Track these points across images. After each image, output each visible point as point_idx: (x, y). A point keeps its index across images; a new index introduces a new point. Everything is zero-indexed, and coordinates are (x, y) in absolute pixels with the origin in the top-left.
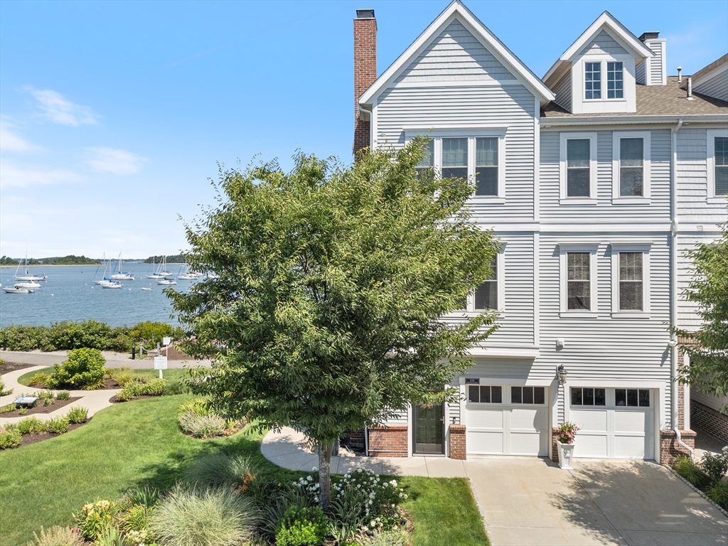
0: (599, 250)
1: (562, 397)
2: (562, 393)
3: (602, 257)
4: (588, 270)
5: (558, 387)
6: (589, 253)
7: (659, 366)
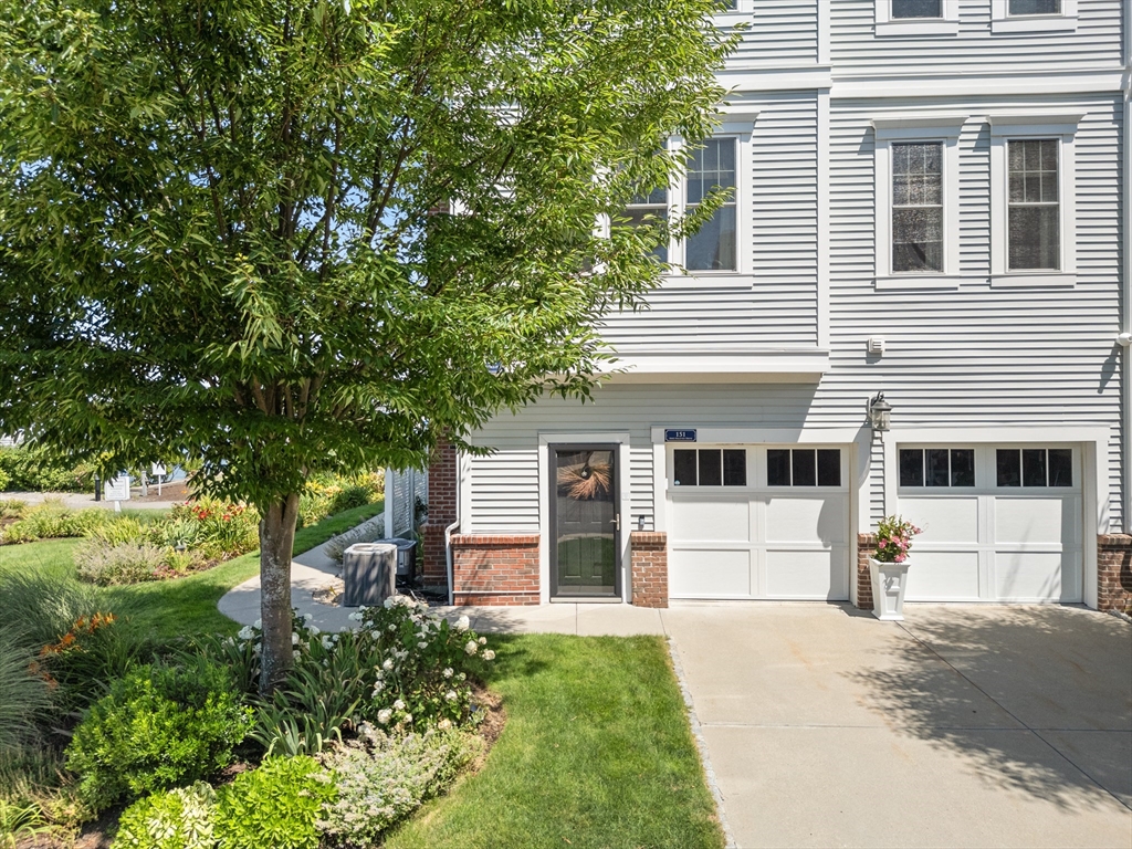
0: (962, 137)
1: (880, 466)
2: (880, 458)
3: (970, 153)
4: (939, 181)
5: (872, 445)
6: (940, 144)
7: (1095, 393)
